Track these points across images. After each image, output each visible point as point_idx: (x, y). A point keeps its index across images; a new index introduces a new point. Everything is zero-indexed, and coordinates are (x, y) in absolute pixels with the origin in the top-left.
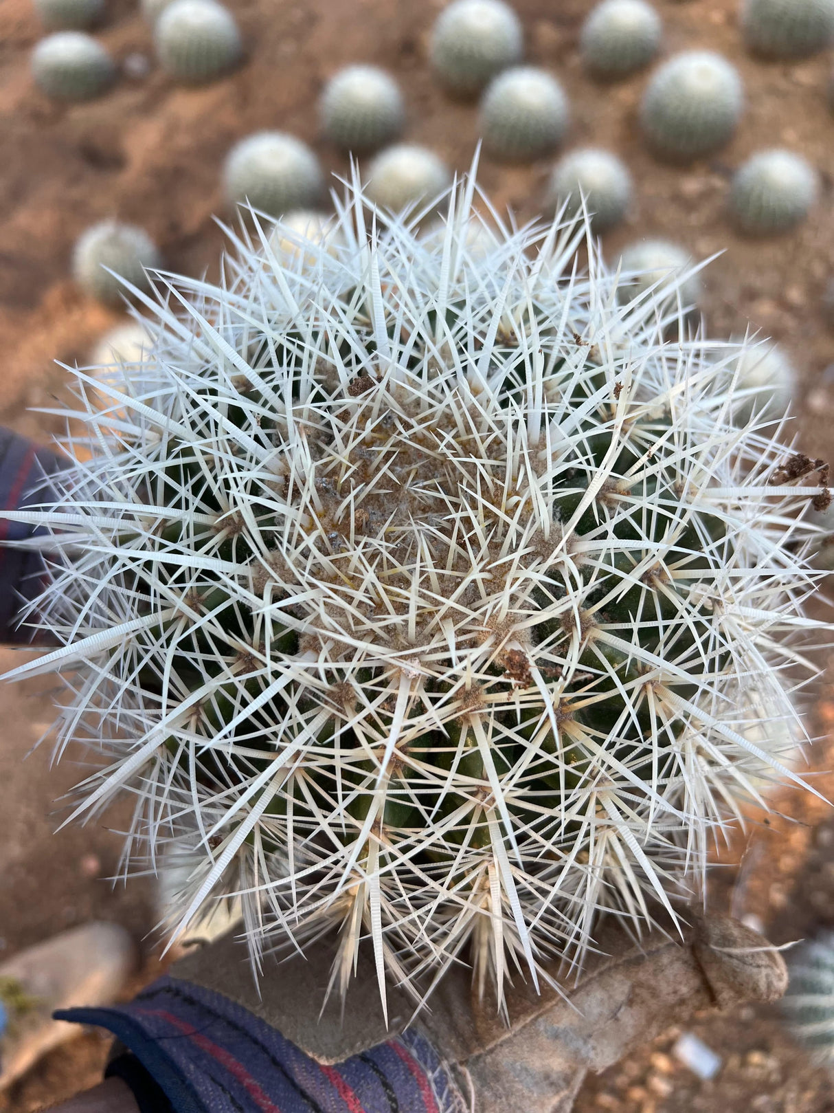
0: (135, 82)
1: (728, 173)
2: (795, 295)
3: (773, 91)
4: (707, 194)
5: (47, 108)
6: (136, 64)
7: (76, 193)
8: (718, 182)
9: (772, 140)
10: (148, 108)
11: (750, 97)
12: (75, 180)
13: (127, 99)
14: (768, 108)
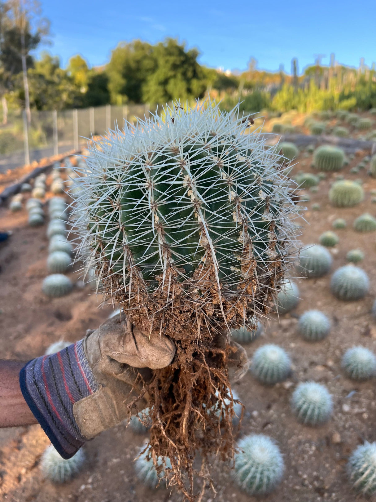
0: (80, 290)
1: (298, 318)
2: (330, 363)
3: (310, 288)
4: (291, 325)
5: (45, 298)
6: (81, 284)
7: (50, 329)
8: (295, 320)
9: (313, 306)
10: (82, 299)
11: (302, 291)
12: (51, 325)
13: (76, 295)
14: (309, 295)
